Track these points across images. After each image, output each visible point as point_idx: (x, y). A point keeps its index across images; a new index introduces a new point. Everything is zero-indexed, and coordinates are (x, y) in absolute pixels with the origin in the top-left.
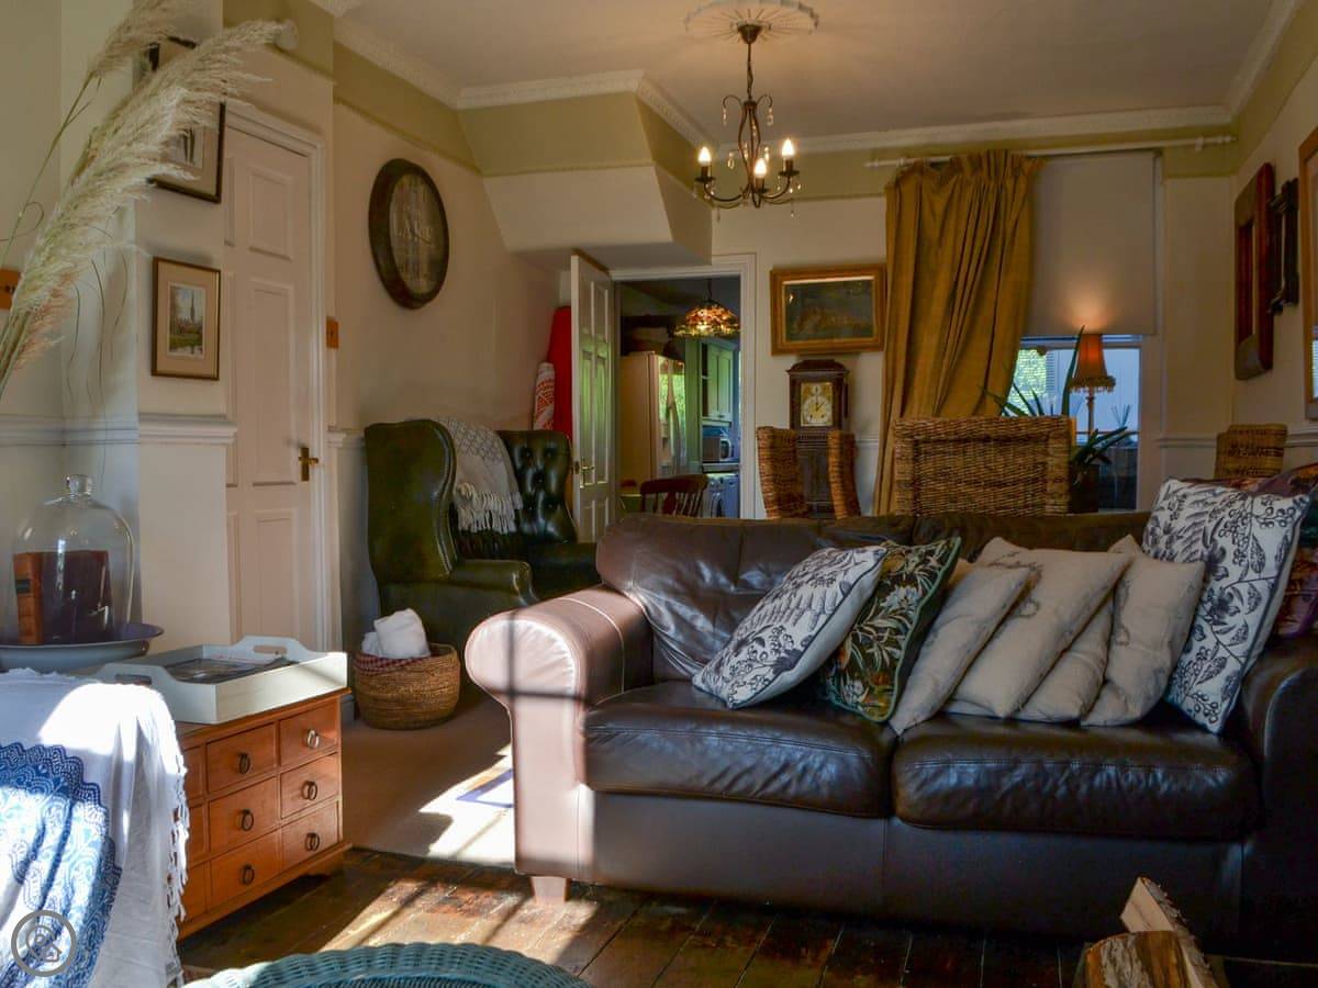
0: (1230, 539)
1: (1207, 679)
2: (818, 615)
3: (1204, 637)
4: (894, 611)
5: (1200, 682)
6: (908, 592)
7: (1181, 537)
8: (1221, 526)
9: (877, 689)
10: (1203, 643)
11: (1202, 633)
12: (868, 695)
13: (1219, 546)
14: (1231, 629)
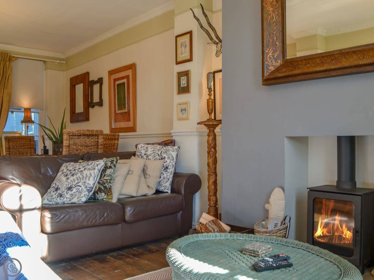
0: (166, 155)
1: (166, 182)
2: (95, 177)
3: (164, 174)
4: (109, 175)
5: (165, 183)
6: (111, 170)
7: (151, 155)
8: (163, 152)
9: (109, 194)
10: (164, 176)
11: (163, 174)
12: (107, 196)
13: (163, 156)
14: (169, 172)
